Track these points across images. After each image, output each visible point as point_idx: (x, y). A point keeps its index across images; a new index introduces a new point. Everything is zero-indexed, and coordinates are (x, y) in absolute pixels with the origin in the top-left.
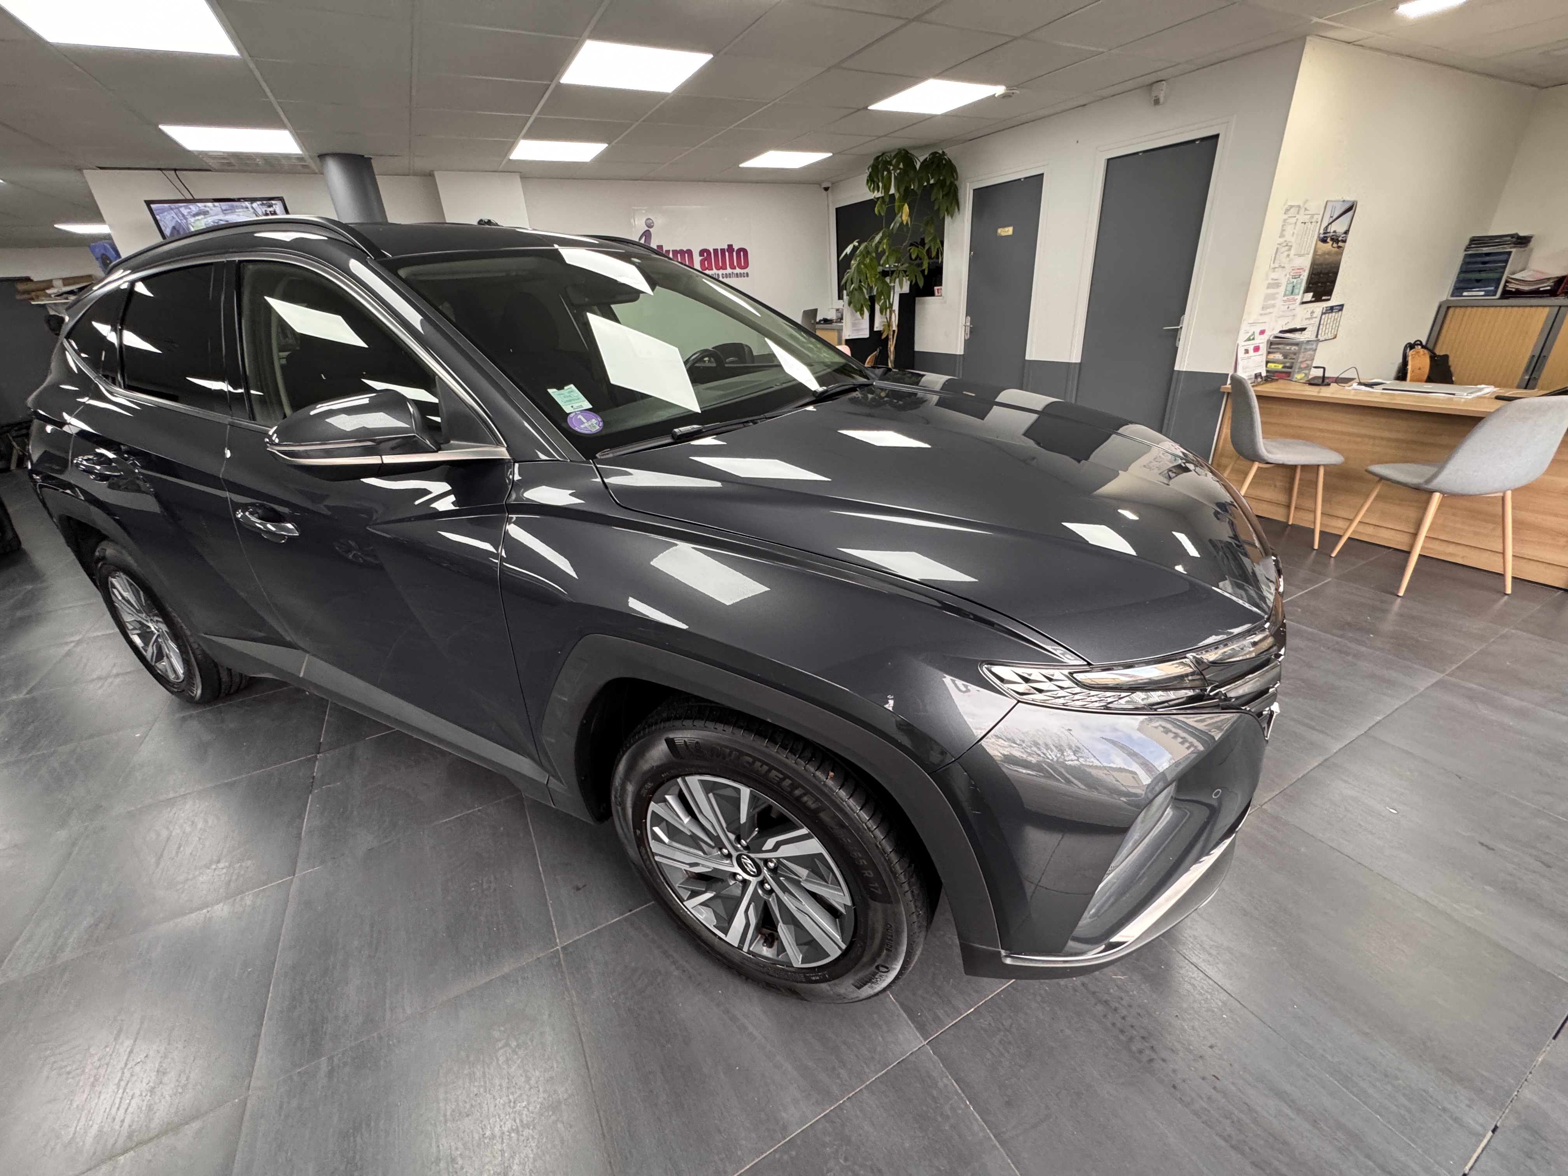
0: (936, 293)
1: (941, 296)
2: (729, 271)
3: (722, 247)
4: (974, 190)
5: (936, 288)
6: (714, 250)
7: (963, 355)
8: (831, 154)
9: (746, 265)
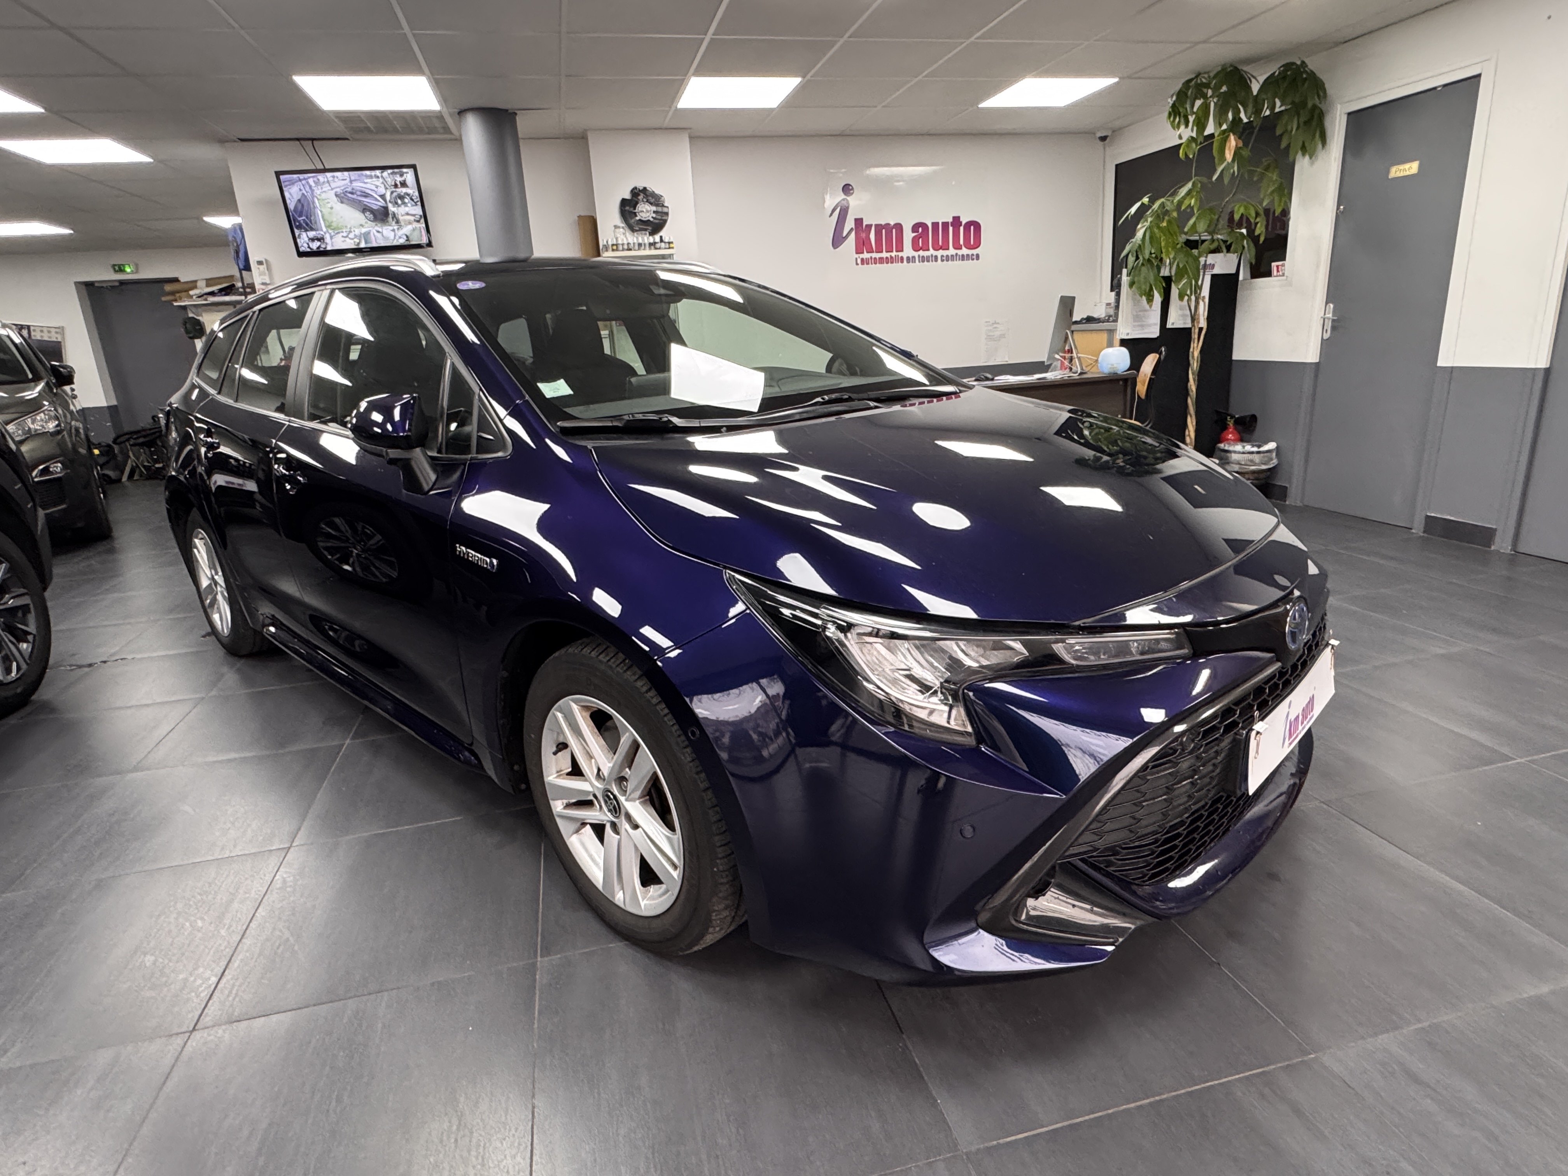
0: (1275, 272)
1: (1283, 275)
2: (952, 251)
3: (945, 220)
4: (1349, 114)
5: (1274, 264)
6: (933, 223)
7: (1317, 364)
8: (1116, 80)
9: (977, 245)
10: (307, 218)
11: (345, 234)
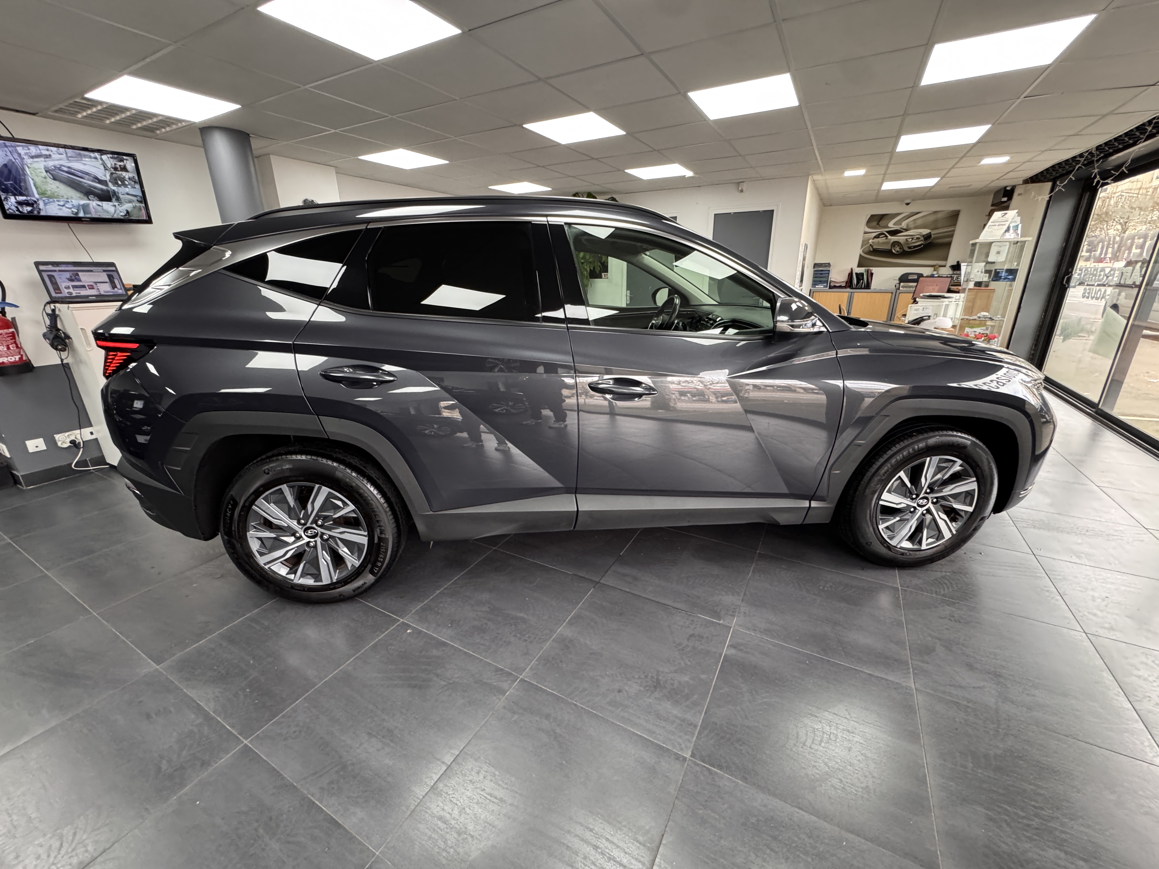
0: (604, 277)
1: (607, 278)
5: (603, 274)
8: (550, 189)
10: (15, 182)
11: (62, 203)
